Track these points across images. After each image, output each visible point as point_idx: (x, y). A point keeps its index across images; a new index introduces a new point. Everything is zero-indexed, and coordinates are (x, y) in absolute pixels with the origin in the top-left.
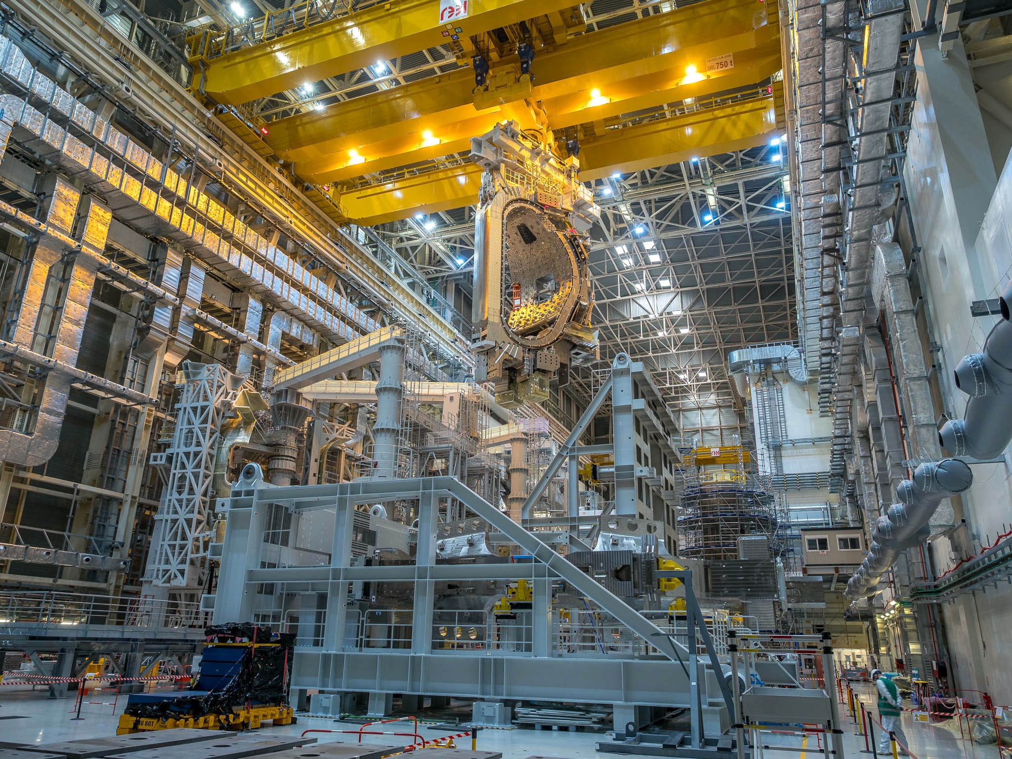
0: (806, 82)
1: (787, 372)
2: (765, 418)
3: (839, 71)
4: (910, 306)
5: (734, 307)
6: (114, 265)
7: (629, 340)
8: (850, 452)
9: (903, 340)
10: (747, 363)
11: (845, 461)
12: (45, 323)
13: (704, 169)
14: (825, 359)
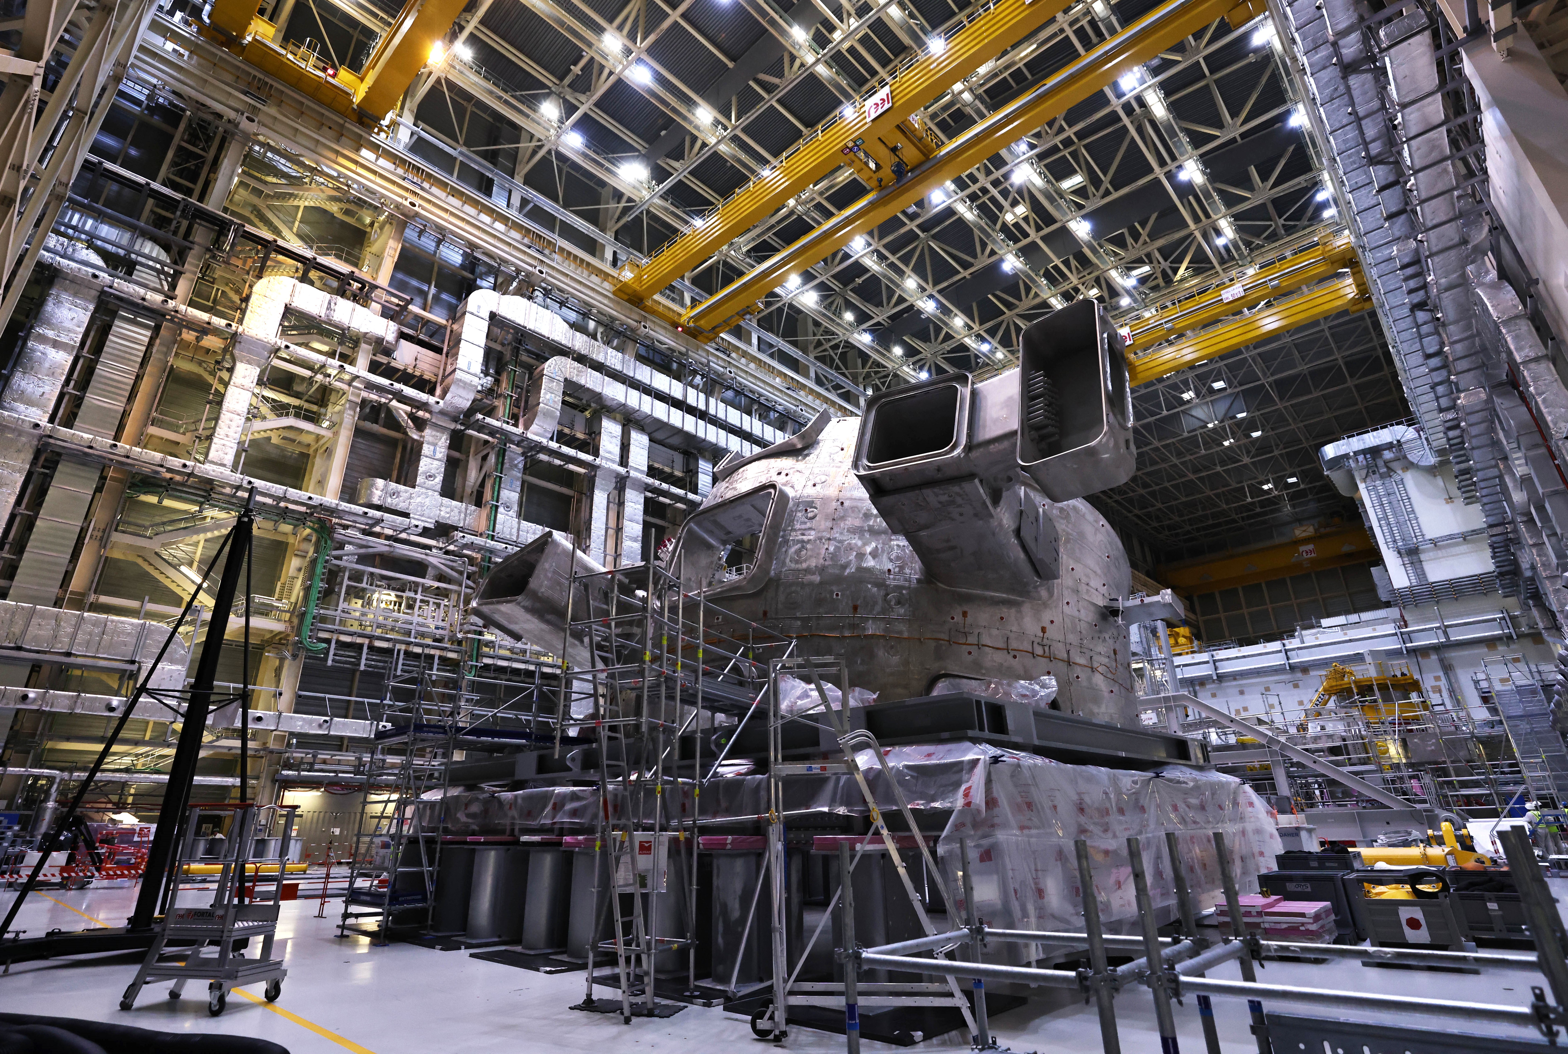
0: (1337, 125)
1: (1405, 457)
2: (1386, 517)
3: (1375, 104)
4: (1542, 351)
5: (1316, 394)
6: (657, 483)
7: (1188, 458)
8: (1517, 541)
9: (1540, 394)
10: (1346, 456)
11: (1513, 554)
12: (611, 543)
13: (1237, 248)
14: (1451, 434)
